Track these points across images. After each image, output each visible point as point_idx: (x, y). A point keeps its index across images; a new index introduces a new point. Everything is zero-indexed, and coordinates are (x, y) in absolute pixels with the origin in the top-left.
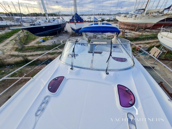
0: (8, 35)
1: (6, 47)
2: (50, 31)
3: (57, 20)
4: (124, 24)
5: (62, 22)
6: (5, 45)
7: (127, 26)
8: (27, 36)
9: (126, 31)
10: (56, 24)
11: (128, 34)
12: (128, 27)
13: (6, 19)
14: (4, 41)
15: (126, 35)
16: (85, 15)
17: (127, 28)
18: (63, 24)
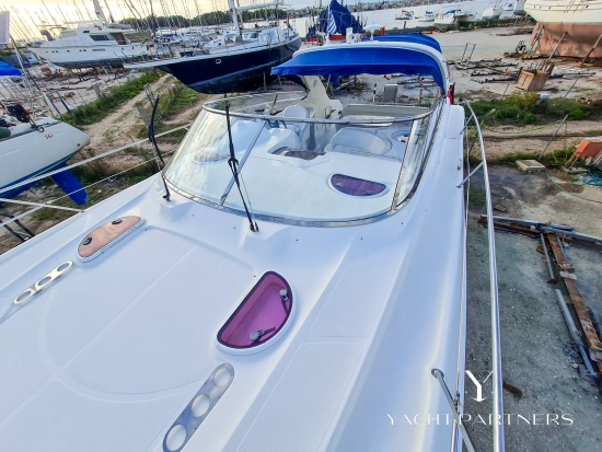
0: (131, 90)
1: (119, 124)
2: (238, 77)
3: (268, 30)
4: (560, 34)
5: (282, 39)
6: (120, 120)
7: (575, 46)
8: (176, 92)
9: (556, 70)
10: (260, 49)
11: (565, 84)
12: (580, 49)
13: (133, 38)
14: (120, 107)
15: (554, 90)
16: (390, 7)
17: (576, 53)
18: (285, 46)
